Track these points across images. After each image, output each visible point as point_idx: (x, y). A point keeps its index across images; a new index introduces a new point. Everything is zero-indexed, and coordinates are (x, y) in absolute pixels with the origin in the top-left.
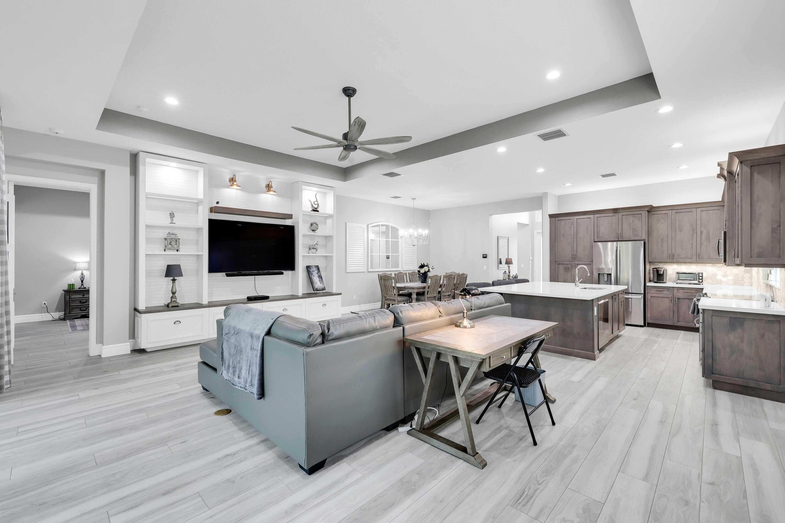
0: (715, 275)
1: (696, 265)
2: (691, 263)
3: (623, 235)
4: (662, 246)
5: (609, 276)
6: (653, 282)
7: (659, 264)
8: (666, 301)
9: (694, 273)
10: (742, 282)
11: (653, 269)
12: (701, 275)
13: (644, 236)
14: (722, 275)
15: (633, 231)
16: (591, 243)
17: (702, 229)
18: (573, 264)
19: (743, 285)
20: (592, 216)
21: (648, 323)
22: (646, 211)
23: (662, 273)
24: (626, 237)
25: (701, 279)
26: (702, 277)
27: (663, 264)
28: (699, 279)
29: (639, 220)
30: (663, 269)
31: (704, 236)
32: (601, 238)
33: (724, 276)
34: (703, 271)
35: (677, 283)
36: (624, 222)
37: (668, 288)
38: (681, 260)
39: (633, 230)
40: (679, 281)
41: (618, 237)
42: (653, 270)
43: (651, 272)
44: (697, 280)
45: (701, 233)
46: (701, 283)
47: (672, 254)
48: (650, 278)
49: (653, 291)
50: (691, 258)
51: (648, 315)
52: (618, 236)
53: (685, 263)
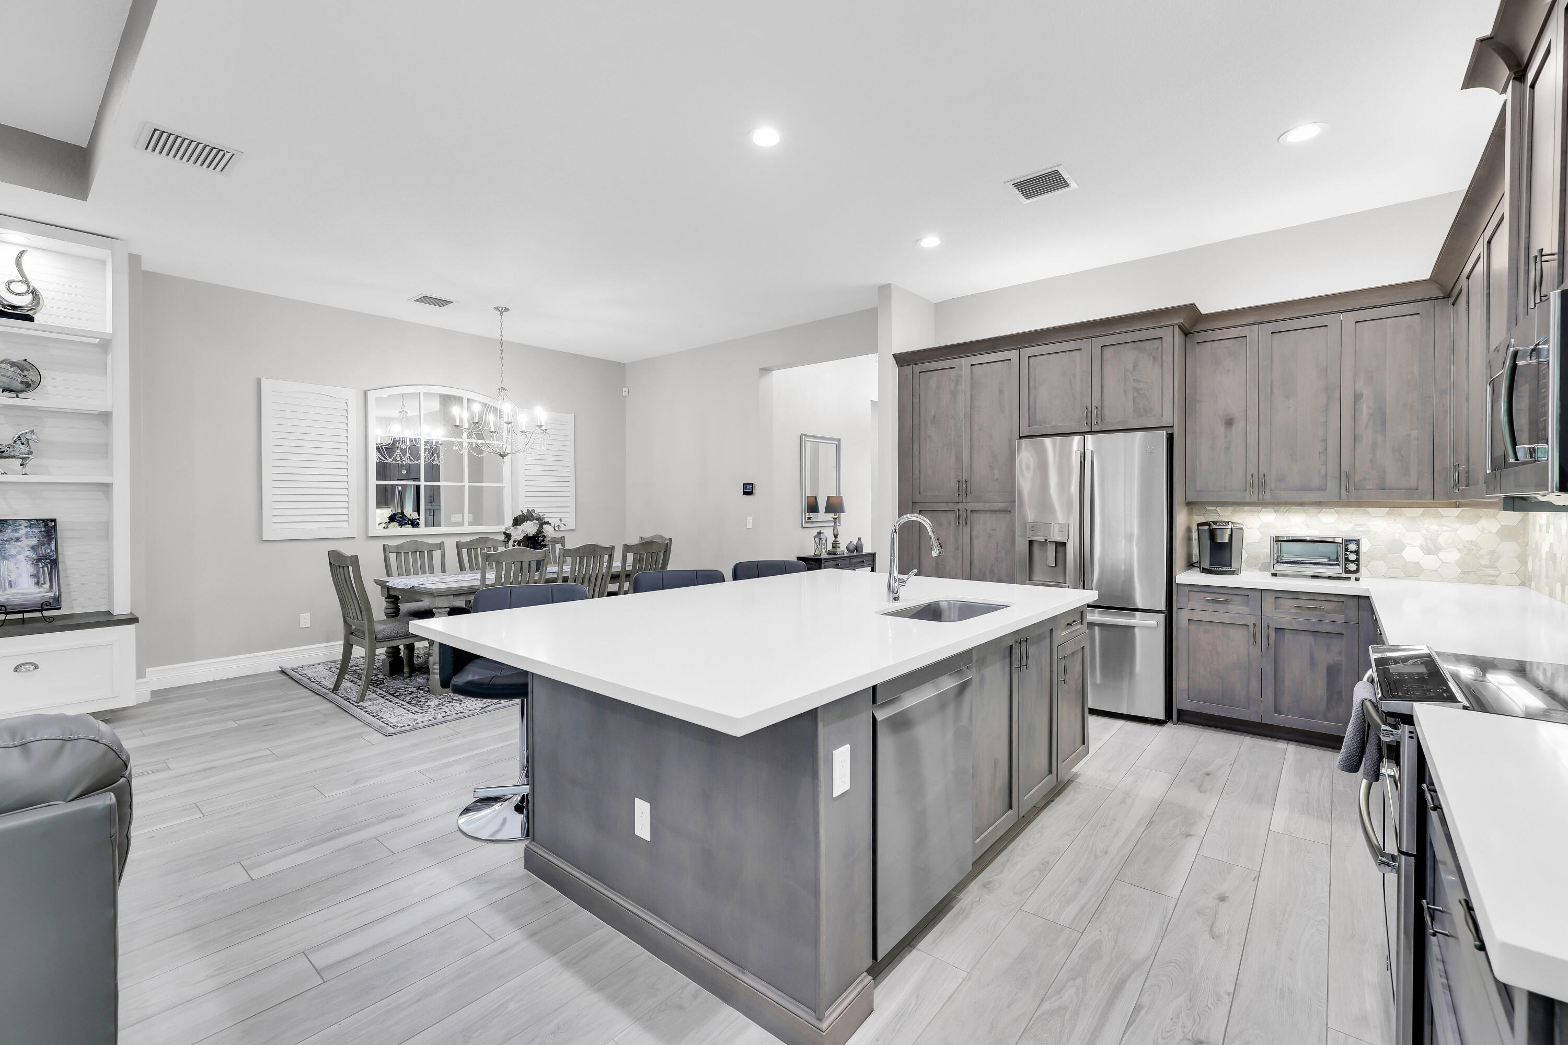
0: (1397, 547)
1: (1337, 512)
2: (1319, 504)
3: (1107, 412)
4: (1227, 449)
5: (1061, 549)
6: (1200, 567)
7: (1219, 509)
8: (1239, 638)
9: (1331, 540)
10: (1491, 571)
11: (1199, 525)
12: (1352, 547)
13: (1170, 416)
14: (1421, 547)
15: (1134, 398)
16: (1011, 441)
17: (1360, 384)
18: (961, 512)
19: (1493, 583)
20: (1013, 354)
21: (1179, 711)
22: (1176, 327)
23: (1227, 541)
24: (1113, 417)
25: (1353, 562)
26: (1357, 553)
27: (1231, 509)
28: (1347, 559)
29: (1155, 359)
30: (1230, 526)
31: (1365, 410)
32: (1040, 424)
33: (1428, 551)
34: (1360, 531)
35: (1274, 575)
36: (1108, 367)
37: (1244, 593)
38: (1285, 495)
39: (1136, 395)
40: (1280, 568)
41: (1089, 419)
42: (1198, 528)
43: (1195, 535)
44: (1338, 564)
45: (1357, 398)
46: (1353, 576)
47: (1261, 476)
48: (1189, 556)
49: (1196, 602)
50: (1322, 488)
51: (1180, 684)
52: (1090, 415)
53: (1301, 504)
